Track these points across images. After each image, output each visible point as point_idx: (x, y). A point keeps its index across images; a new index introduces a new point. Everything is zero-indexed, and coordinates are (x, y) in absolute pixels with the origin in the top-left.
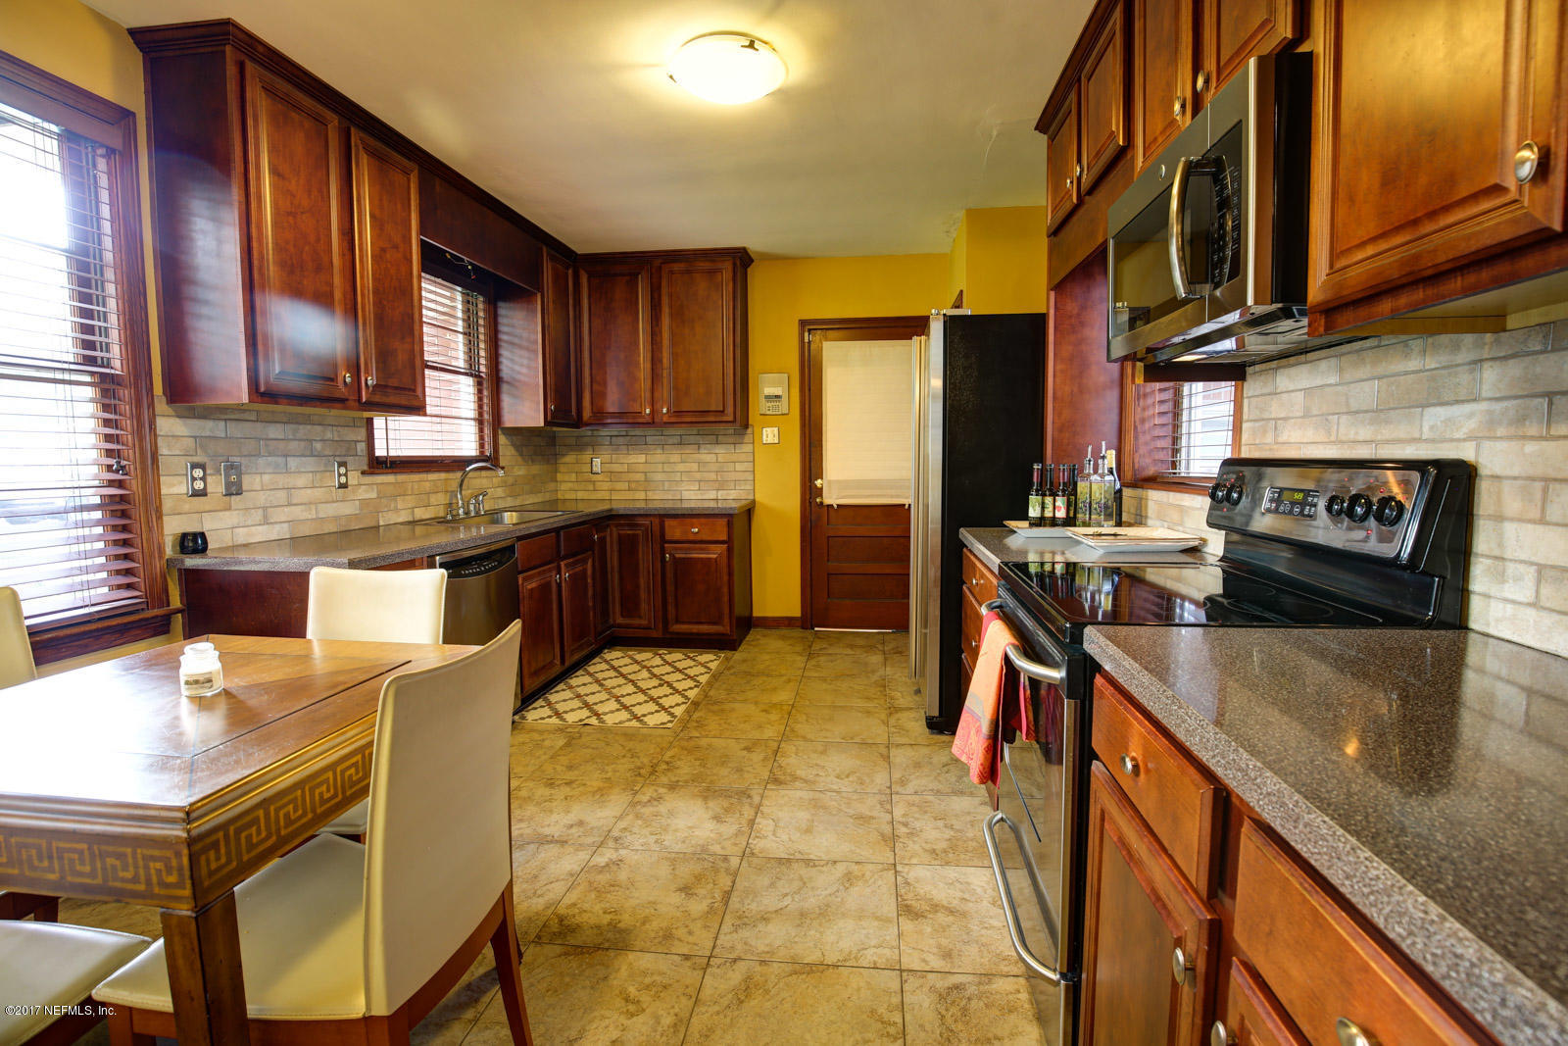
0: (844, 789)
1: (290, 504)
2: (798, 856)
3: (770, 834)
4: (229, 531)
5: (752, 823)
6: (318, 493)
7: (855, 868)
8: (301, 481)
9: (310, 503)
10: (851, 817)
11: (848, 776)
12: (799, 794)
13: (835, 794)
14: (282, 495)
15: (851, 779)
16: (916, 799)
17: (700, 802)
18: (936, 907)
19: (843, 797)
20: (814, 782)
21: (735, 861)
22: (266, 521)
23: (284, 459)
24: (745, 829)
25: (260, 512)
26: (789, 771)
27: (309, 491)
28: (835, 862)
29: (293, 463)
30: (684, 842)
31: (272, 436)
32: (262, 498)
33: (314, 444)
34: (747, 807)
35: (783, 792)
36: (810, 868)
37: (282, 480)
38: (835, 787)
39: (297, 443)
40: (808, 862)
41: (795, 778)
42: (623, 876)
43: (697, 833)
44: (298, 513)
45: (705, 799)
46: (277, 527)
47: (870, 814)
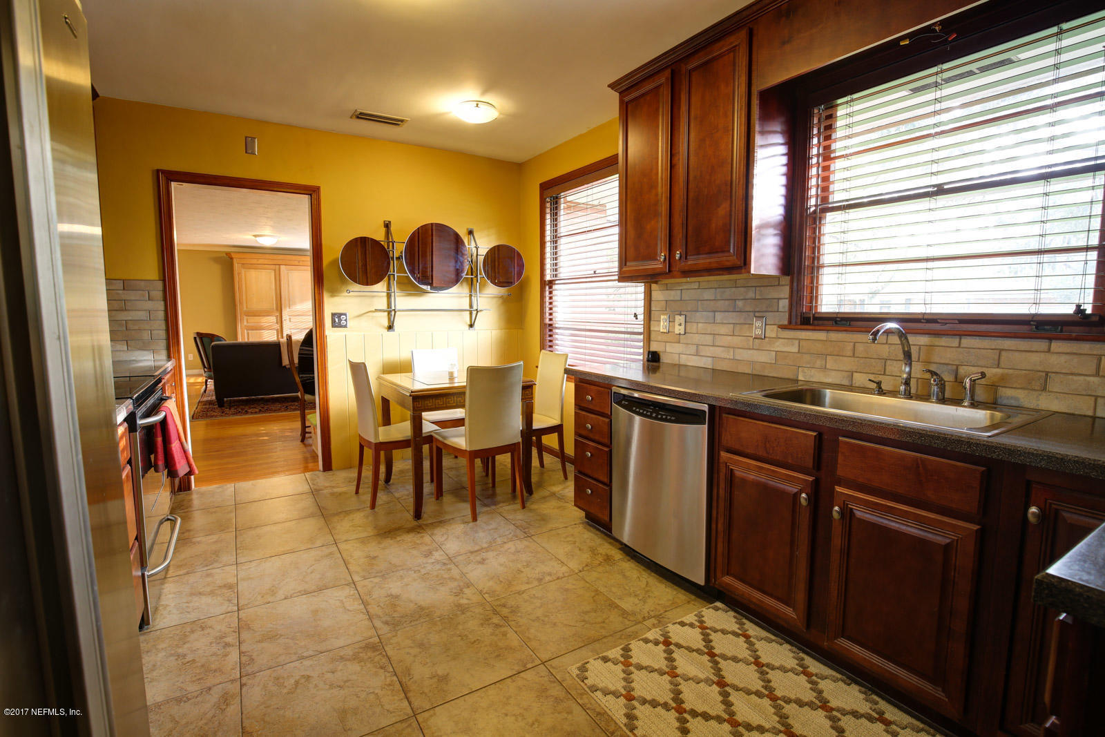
0: (297, 664)
1: (713, 346)
2: (316, 594)
3: (344, 600)
4: (677, 356)
5: (365, 603)
6: (736, 340)
7: (270, 599)
8: (723, 329)
9: (729, 347)
10: (281, 636)
11: (297, 683)
12: (341, 642)
13: (305, 654)
14: (709, 339)
15: (292, 681)
16: (211, 681)
17: (422, 603)
18: (212, 593)
19: (295, 654)
20: (333, 660)
21: (356, 578)
22: (697, 354)
23: (713, 313)
24: (366, 598)
25: (695, 347)
26: (369, 665)
27: (729, 338)
28: (285, 598)
29: (719, 316)
30: (401, 576)
31: (706, 297)
32: (697, 338)
33: (737, 302)
34: (380, 612)
35: (359, 638)
36: (303, 589)
37: (710, 328)
38: (307, 663)
39: (723, 301)
40: (306, 593)
41: (355, 658)
42: (415, 552)
43: (399, 583)
44: (718, 352)
45: (422, 608)
46: (704, 359)
47: (264, 645)
